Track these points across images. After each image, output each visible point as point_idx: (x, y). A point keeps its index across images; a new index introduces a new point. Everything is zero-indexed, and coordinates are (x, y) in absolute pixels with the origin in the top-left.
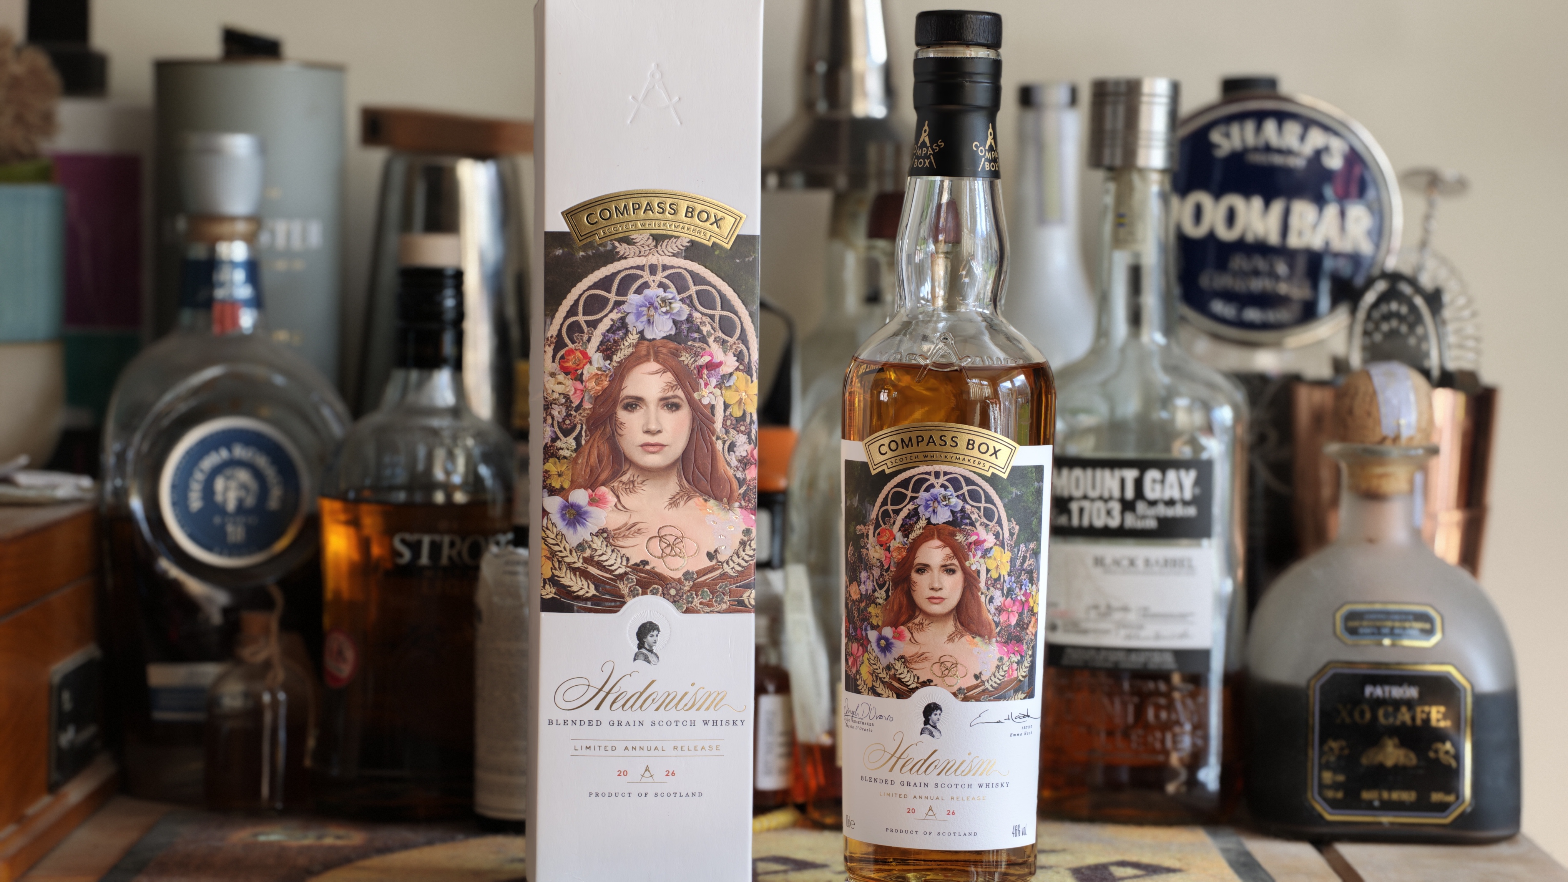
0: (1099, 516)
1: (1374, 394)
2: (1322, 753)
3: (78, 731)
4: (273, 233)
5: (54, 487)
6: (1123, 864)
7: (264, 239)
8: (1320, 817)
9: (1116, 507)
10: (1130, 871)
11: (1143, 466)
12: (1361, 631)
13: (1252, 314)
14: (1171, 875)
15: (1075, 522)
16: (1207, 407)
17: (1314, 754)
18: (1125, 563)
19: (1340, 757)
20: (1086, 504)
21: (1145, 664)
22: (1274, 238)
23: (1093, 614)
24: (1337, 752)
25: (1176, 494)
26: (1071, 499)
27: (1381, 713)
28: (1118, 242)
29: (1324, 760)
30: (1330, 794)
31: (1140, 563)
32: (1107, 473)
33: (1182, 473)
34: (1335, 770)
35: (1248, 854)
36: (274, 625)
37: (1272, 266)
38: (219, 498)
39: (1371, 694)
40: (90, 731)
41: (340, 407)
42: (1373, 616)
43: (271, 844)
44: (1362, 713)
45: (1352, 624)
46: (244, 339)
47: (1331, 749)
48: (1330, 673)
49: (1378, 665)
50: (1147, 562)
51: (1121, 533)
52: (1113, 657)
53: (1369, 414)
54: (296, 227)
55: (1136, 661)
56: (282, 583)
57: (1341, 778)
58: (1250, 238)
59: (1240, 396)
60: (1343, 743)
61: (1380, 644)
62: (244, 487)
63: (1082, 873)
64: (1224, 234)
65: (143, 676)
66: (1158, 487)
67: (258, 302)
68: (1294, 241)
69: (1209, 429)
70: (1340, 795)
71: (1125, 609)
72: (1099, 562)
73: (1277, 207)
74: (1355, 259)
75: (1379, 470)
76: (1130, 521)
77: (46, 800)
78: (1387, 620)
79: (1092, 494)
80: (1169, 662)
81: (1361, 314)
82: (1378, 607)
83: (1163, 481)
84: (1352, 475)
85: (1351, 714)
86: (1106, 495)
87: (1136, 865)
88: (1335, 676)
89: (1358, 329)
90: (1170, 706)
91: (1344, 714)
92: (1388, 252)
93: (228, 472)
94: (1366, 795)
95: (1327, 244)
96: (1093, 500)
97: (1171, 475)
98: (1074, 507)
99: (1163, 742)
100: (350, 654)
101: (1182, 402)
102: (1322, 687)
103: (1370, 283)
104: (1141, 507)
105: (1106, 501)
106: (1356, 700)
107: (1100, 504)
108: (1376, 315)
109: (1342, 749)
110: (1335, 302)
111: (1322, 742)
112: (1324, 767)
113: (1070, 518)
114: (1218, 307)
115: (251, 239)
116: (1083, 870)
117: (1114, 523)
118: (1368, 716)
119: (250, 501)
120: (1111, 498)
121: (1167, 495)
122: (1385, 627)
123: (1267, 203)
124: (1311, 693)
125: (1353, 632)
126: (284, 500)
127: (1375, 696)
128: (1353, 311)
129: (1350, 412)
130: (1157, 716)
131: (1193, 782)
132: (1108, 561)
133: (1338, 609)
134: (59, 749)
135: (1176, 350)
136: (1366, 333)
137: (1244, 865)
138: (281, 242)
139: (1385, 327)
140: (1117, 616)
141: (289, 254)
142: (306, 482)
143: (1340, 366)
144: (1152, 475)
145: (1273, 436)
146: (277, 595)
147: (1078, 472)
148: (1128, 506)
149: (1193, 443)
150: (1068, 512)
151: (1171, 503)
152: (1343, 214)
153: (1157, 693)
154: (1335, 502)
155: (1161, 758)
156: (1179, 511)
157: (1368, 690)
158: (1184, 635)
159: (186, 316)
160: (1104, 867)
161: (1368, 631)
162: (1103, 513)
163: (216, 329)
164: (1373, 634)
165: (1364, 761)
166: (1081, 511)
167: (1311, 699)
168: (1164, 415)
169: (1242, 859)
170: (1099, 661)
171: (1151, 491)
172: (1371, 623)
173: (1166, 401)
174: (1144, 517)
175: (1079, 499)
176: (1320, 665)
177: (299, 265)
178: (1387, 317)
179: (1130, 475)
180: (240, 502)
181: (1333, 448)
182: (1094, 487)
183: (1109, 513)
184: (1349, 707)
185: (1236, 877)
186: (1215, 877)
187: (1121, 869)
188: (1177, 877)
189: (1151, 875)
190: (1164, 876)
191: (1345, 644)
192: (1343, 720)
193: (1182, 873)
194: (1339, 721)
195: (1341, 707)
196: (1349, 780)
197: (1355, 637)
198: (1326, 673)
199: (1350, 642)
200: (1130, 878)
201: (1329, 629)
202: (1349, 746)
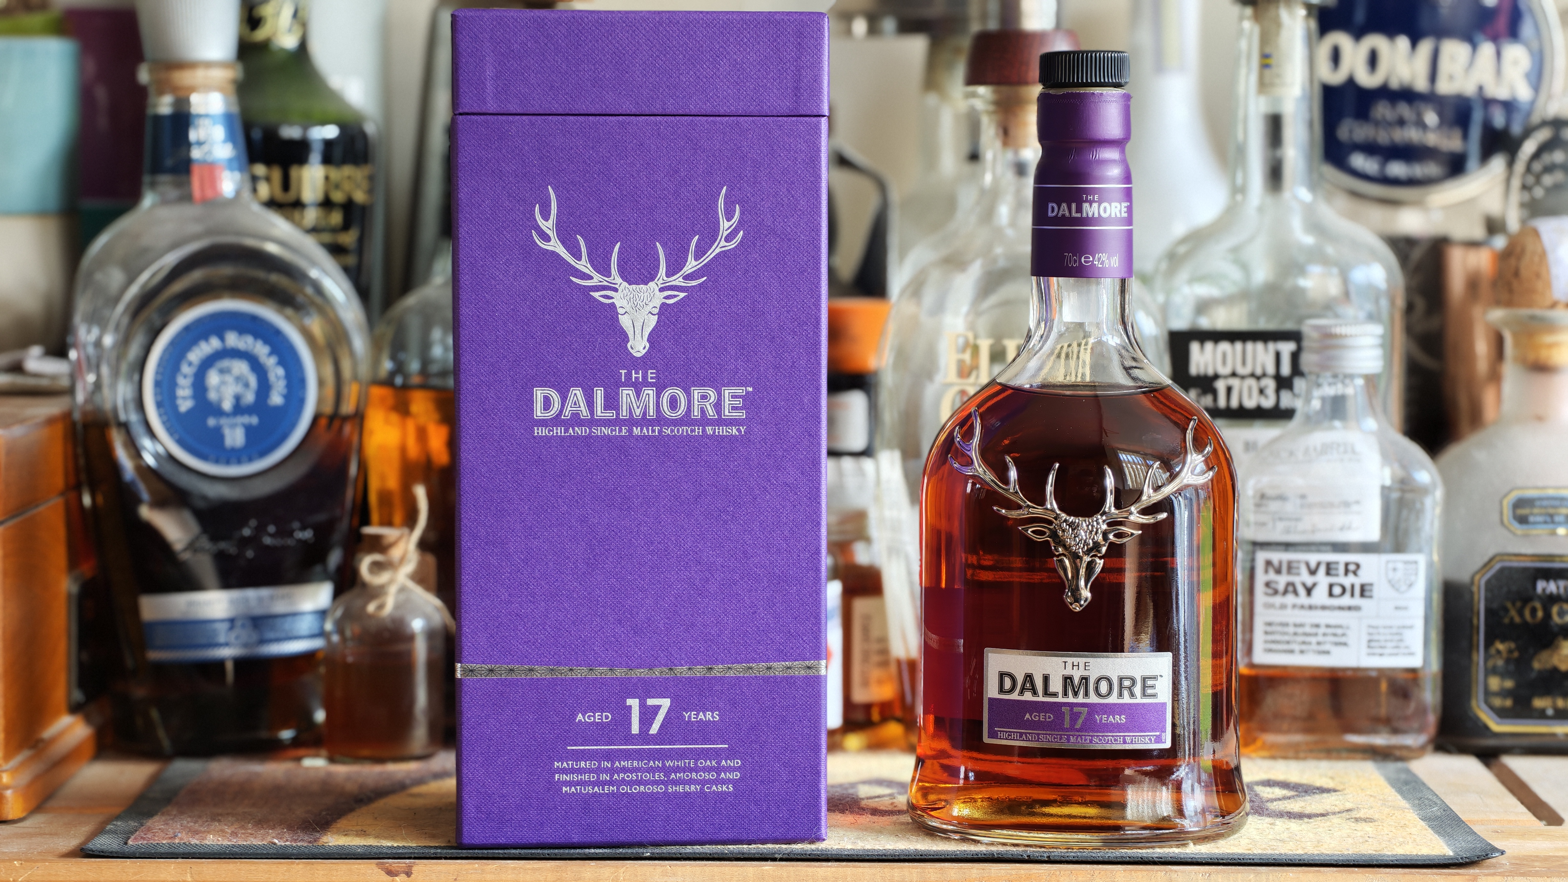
0: (1250, 395)
1: (1543, 255)
2: (1487, 657)
6: (1269, 783)
8: (1486, 728)
9: (1270, 384)
10: (1278, 792)
12: (1531, 519)
13: (1397, 169)
14: (1325, 795)
15: (1223, 402)
17: (1479, 657)
19: (1508, 661)
20: (1234, 382)
22: (1421, 84)
24: (1505, 655)
27: (1555, 610)
28: (1264, 87)
29: (1491, 663)
30: (1497, 702)
32: (1259, 346)
34: (1503, 674)
35: (1408, 771)
38: (212, 396)
39: (1544, 590)
42: (1545, 503)
44: (1534, 611)
45: (1521, 512)
47: (1499, 652)
48: (1498, 566)
49: (1550, 557)
53: (1538, 275)
57: (1509, 684)
58: (1394, 84)
59: (1390, 257)
60: (1512, 645)
61: (1553, 533)
62: (241, 380)
64: (1367, 80)
68: (1445, 87)
70: (1508, 703)
73: (1425, 47)
74: (1509, 106)
75: (1548, 339)
76: (1287, 401)
77: (66, 721)
78: (1561, 506)
79: (1241, 371)
81: (1520, 166)
82: (1551, 492)
84: (1517, 344)
85: (1521, 613)
86: (1258, 371)
87: (1284, 785)
88: (1502, 570)
89: (1516, 183)
91: (1513, 613)
92: (1550, 97)
93: (223, 362)
94: (1539, 703)
95: (1481, 88)
96: (1243, 377)
98: (1221, 385)
102: (1488, 582)
103: (1528, 133)
105: (1258, 378)
106: (1526, 597)
107: (1251, 382)
108: (1537, 166)
109: (1510, 651)
110: (1486, 154)
111: (1489, 644)
112: (1490, 672)
113: (1217, 399)
114: (1359, 161)
117: (1269, 403)
118: (1540, 614)
119: (249, 397)
120: (1264, 375)
122: (1558, 514)
123: (1414, 43)
124: (1475, 589)
125: (1523, 520)
126: (287, 396)
127: (1548, 591)
128: (1511, 164)
129: (1517, 274)
132: (1258, 444)
133: (1506, 495)
135: (1322, 206)
136: (1525, 187)
137: (1406, 783)
139: (1548, 180)
140: (1273, 506)
143: (1493, 226)
145: (1420, 304)
148: (1283, 383)
150: (1214, 392)
152: (1499, 54)
154: (1495, 377)
157: (1541, 585)
161: (1540, 519)
162: (1255, 392)
164: (1545, 522)
165: (1536, 665)
166: (1229, 390)
167: (1476, 597)
168: (1297, 283)
169: (1403, 776)
172: (1543, 511)
173: (1299, 268)
175: (1226, 377)
176: (1486, 559)
178: (1549, 169)
179: (1287, 348)
180: (238, 399)
181: (1497, 315)
182: (1244, 362)
183: (1262, 392)
184: (1519, 604)
185: (1399, 797)
186: (1375, 797)
187: (1268, 789)
188: (1333, 798)
189: (1302, 796)
190: (1317, 797)
191: (1514, 534)
192: (1512, 619)
193: (1337, 793)
194: (1506, 621)
195: (1509, 605)
196: (1518, 686)
197: (1525, 527)
198: (1492, 567)
199: (1519, 532)
200: (1280, 799)
201: (1496, 517)
202: (1518, 648)
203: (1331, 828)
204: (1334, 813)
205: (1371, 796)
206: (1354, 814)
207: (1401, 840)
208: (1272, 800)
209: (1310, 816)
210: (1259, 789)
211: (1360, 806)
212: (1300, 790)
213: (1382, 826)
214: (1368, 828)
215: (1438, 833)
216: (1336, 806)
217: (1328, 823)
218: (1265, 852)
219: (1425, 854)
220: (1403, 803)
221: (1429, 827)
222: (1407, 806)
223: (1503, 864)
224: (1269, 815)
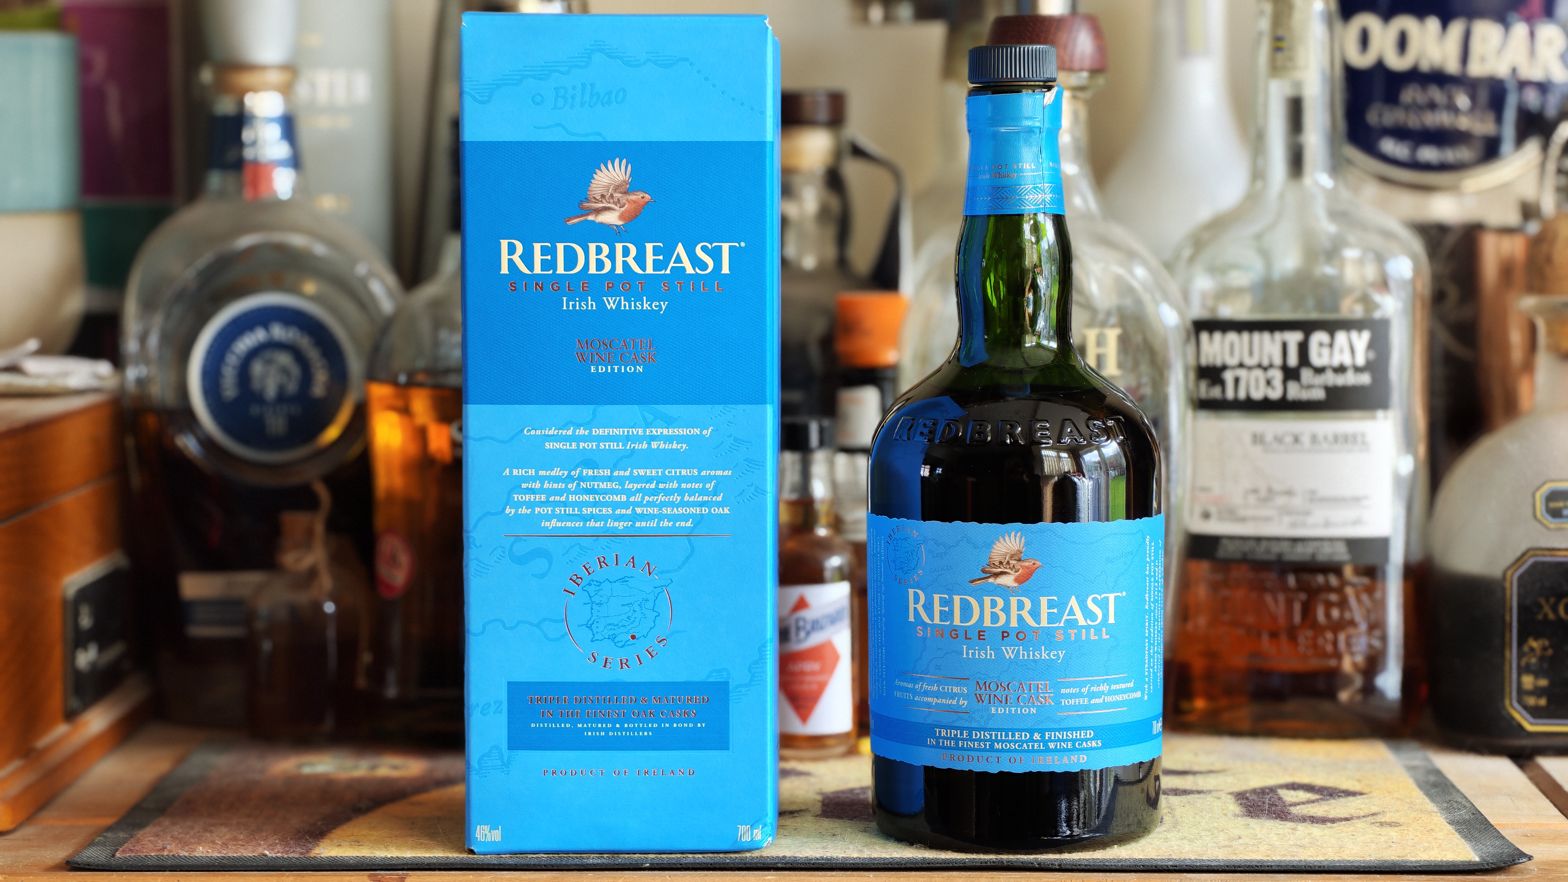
0: (1257, 387)
2: (1520, 655)
3: (101, 649)
4: (313, 86)
5: (66, 374)
6: (1293, 787)
7: (302, 91)
8: (1520, 727)
9: (1277, 375)
10: (1302, 795)
11: (1307, 327)
12: (1565, 512)
13: (1428, 154)
14: (1351, 798)
15: (1230, 394)
16: (1381, 259)
17: (1512, 654)
18: (1289, 439)
19: (1542, 659)
20: (1242, 373)
21: (1314, 555)
22: (1452, 66)
23: (1252, 499)
24: (1538, 652)
25: (1347, 360)
26: (1224, 368)
28: (1276, 69)
29: (1523, 662)
30: (1531, 701)
31: (1306, 440)
32: (1266, 336)
33: (1354, 334)
34: (1537, 674)
35: (1438, 772)
36: (319, 528)
37: (1450, 98)
38: (256, 385)
40: (114, 652)
41: (391, 279)
43: (316, 777)
45: (1553, 505)
46: (279, 204)
47: (1532, 649)
48: (1531, 561)
50: (1314, 438)
51: (1284, 405)
52: (1276, 548)
54: (340, 78)
55: (1301, 553)
56: (330, 480)
57: (1543, 682)
58: (1425, 67)
59: (1417, 245)
60: (1547, 643)
62: (284, 371)
63: (1247, 799)
64: (1396, 63)
65: (174, 588)
66: (1326, 351)
67: (296, 162)
68: (1476, 69)
69: (1384, 284)
70: (1543, 702)
71: (1289, 493)
72: (1258, 439)
73: (1457, 28)
74: (1543, 87)
76: (1294, 392)
77: (62, 729)
79: (1248, 361)
80: (1341, 553)
81: (1554, 152)
83: (1331, 345)
84: (1551, 333)
85: (1555, 609)
86: (1265, 363)
87: (1309, 788)
88: (1535, 565)
89: (1551, 167)
90: (1343, 604)
91: (1547, 609)
93: (268, 354)
95: (1514, 70)
96: (1250, 368)
97: (1341, 337)
98: (1228, 376)
99: (1335, 643)
100: (404, 559)
101: (1351, 254)
102: (1520, 578)
103: (1563, 115)
104: (1306, 375)
105: (1265, 369)
106: (1561, 592)
107: (1259, 373)
109: (1544, 649)
110: (1521, 138)
111: (1521, 642)
112: (1524, 670)
113: (1224, 391)
114: (1389, 146)
115: (286, 90)
116: (1248, 795)
117: (1275, 394)
119: (292, 387)
120: (1271, 366)
121: (1336, 362)
123: (1445, 23)
124: (1507, 585)
125: (1556, 514)
126: (329, 388)
128: (1545, 147)
129: (1549, 259)
130: (1328, 615)
131: (1369, 689)
132: (1269, 438)
133: (1538, 489)
134: (77, 673)
135: (1345, 194)
136: (1561, 173)
137: (1435, 785)
138: (322, 96)
140: (1280, 501)
141: (332, 109)
142: (355, 365)
143: (1529, 211)
144: (1319, 337)
145: (1453, 292)
146: (323, 492)
147: (1232, 336)
148: (1290, 374)
149: (1365, 300)
150: (1222, 383)
151: (1341, 369)
152: (1532, 34)
153: (1329, 589)
154: (1529, 366)
155: (1333, 663)
156: (1350, 379)
158: (1357, 522)
159: (215, 180)
160: (1272, 790)
162: (1262, 383)
163: (248, 194)
166: (1237, 381)
167: (1508, 593)
168: (1329, 270)
169: (1432, 778)
170: (1261, 553)
171: (1318, 357)
173: (1333, 253)
174: (1310, 387)
175: (1233, 368)
176: (1518, 554)
177: (344, 123)
179: (1294, 338)
180: (281, 389)
181: (1528, 302)
182: (1251, 353)
183: (1269, 383)
184: (1552, 600)
185: (1427, 800)
186: (1402, 800)
187: (1292, 793)
188: (1358, 802)
189: (1327, 800)
190: (1343, 800)
191: (1548, 528)
192: (1546, 615)
193: (1363, 796)
194: (1540, 617)
195: (1542, 601)
196: (1552, 684)
197: (1558, 520)
198: (1525, 562)
199: (1552, 526)
200: (1303, 803)
201: (1529, 512)
202: (1552, 646)
203: (1354, 833)
204: (1359, 818)
205: (1398, 799)
206: (1380, 818)
207: (1426, 845)
208: (1295, 804)
209: (1333, 821)
210: (1283, 793)
211: (1385, 810)
212: (1325, 793)
213: (1408, 830)
214: (1393, 833)
215: (1465, 837)
216: (1361, 809)
217: (1352, 828)
218: (1284, 859)
219: (1450, 860)
220: (1431, 806)
221: (1456, 831)
222: (1435, 809)
223: (1531, 870)
224: (1292, 820)
